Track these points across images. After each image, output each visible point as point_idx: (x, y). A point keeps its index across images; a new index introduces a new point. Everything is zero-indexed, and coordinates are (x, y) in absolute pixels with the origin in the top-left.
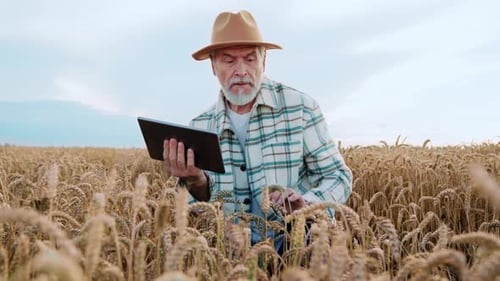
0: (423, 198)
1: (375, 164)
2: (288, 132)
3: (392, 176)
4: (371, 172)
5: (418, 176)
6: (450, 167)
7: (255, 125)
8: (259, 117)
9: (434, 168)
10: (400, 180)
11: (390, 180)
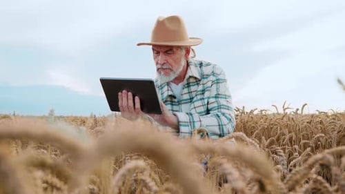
0: (303, 141)
1: (268, 121)
2: (203, 92)
3: (281, 129)
4: (266, 127)
5: (299, 129)
6: (321, 122)
7: (186, 90)
8: (188, 85)
9: (310, 123)
10: (286, 131)
11: (279, 132)
